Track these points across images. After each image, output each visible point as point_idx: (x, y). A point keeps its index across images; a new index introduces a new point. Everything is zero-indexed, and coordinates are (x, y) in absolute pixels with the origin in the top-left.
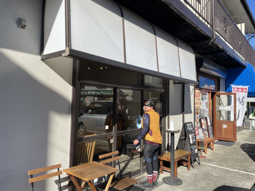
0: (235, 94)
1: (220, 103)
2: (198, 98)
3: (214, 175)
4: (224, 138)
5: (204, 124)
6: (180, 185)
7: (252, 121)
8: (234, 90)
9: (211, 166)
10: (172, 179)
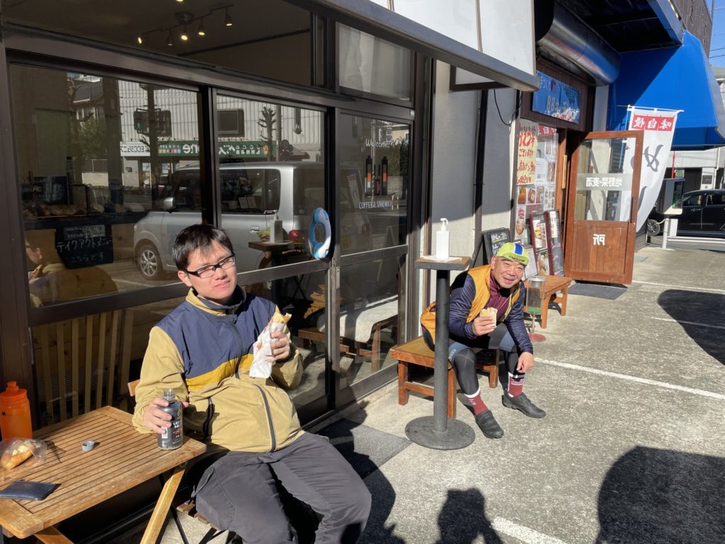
0: (639, 136)
1: (589, 166)
2: (526, 148)
3: (578, 401)
4: (595, 275)
5: (540, 235)
6: (466, 449)
7: (670, 222)
8: (634, 123)
9: (564, 368)
10: (439, 424)
